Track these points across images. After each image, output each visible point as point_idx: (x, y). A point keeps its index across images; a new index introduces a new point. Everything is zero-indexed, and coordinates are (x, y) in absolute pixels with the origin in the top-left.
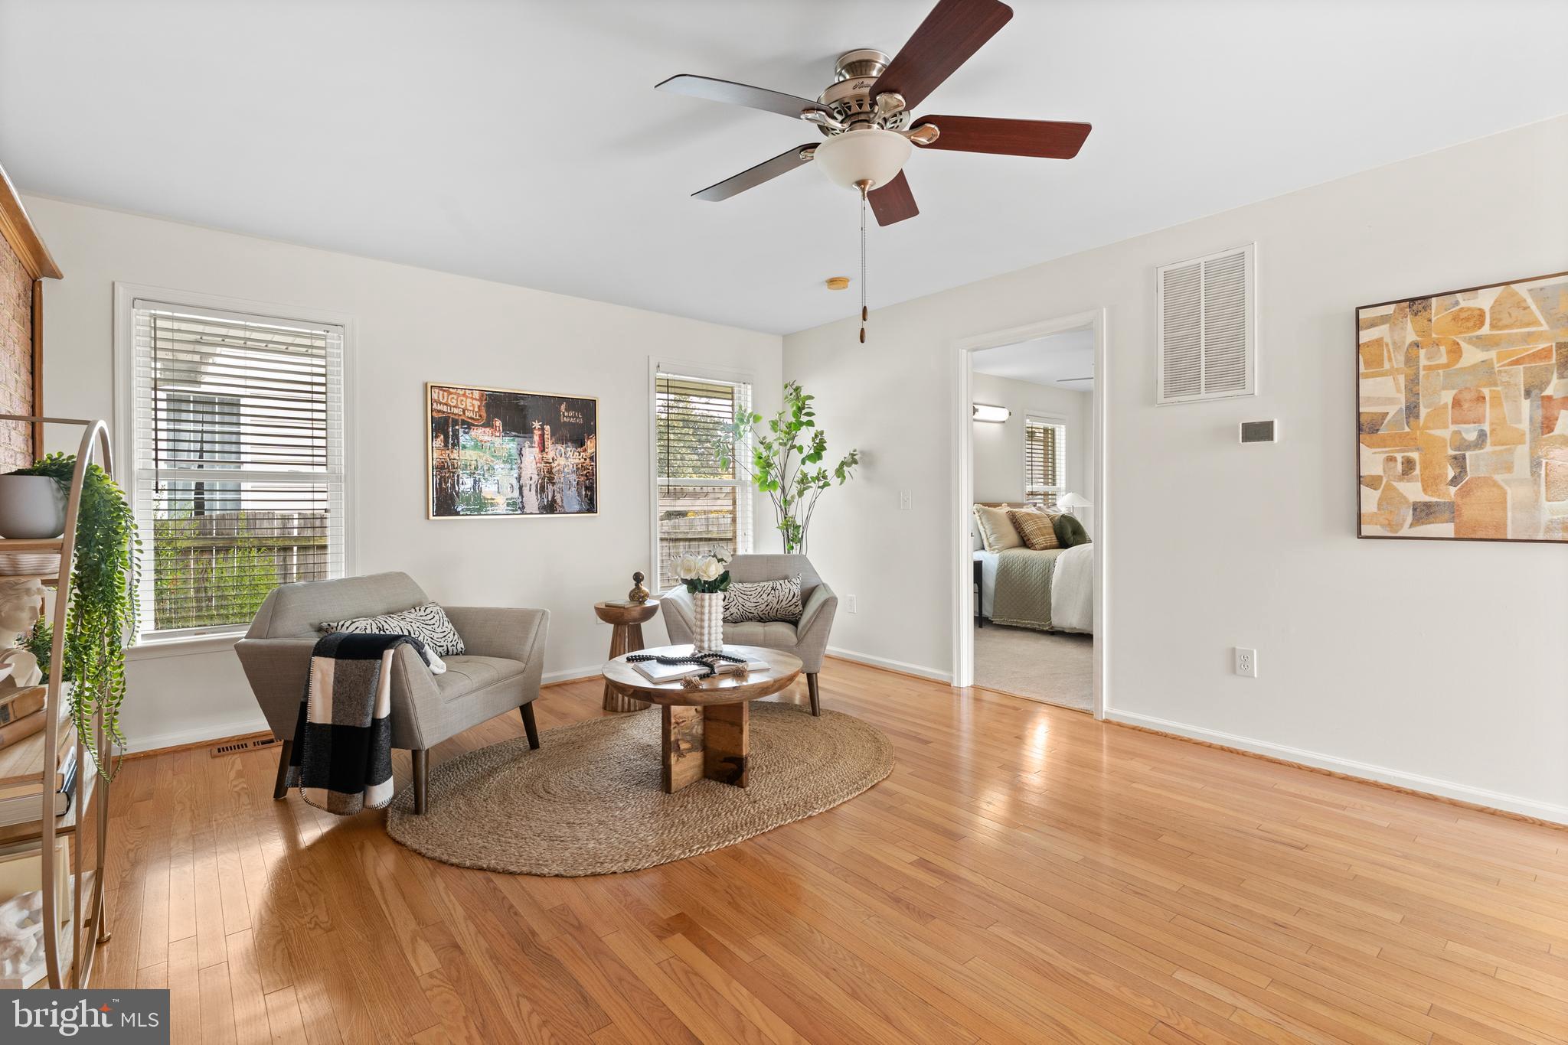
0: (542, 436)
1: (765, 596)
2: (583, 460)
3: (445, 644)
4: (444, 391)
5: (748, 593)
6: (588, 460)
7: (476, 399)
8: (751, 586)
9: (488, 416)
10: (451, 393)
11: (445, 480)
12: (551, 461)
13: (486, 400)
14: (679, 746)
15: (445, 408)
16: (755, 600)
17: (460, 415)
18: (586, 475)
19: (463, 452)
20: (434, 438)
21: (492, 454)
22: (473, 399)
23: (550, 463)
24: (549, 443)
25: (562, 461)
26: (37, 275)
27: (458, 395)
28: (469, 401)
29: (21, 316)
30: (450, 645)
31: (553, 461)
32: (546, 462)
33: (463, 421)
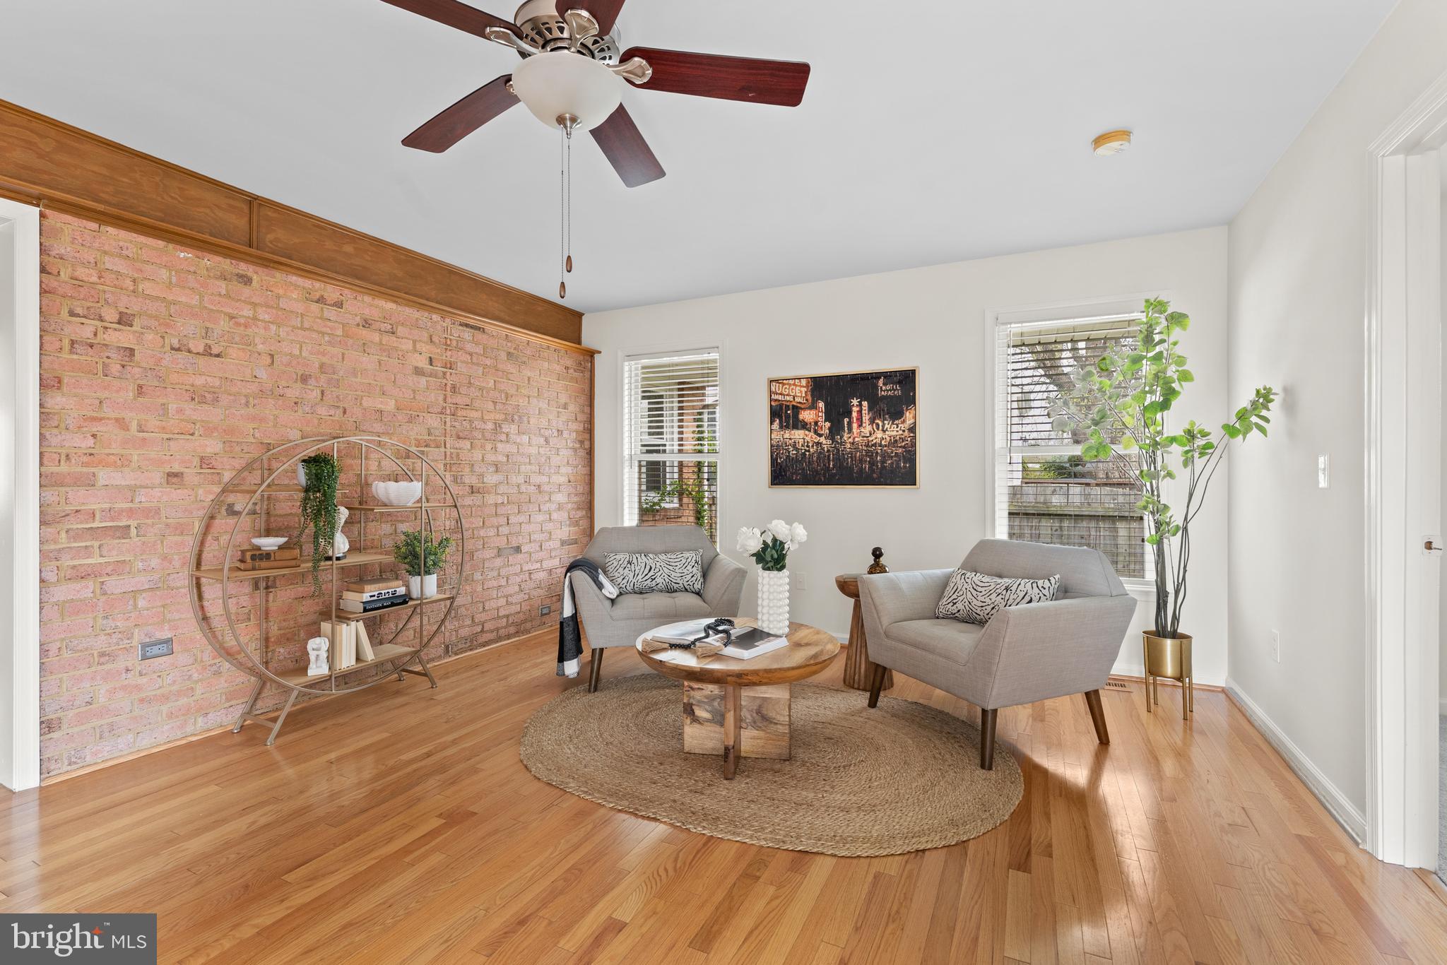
0: (860, 412)
2: (901, 432)
3: (681, 582)
4: (780, 383)
5: (979, 589)
6: (906, 431)
7: (803, 387)
8: (988, 580)
9: (813, 400)
10: (784, 384)
11: (780, 456)
12: (868, 435)
13: (811, 386)
15: (780, 397)
17: (791, 401)
18: (904, 447)
19: (793, 432)
20: (772, 423)
21: (816, 432)
22: (801, 387)
23: (868, 437)
24: (866, 418)
25: (879, 434)
26: (591, 354)
27: (790, 385)
28: (798, 388)
29: (572, 378)
30: (686, 584)
31: (871, 434)
32: (863, 437)
33: (793, 406)
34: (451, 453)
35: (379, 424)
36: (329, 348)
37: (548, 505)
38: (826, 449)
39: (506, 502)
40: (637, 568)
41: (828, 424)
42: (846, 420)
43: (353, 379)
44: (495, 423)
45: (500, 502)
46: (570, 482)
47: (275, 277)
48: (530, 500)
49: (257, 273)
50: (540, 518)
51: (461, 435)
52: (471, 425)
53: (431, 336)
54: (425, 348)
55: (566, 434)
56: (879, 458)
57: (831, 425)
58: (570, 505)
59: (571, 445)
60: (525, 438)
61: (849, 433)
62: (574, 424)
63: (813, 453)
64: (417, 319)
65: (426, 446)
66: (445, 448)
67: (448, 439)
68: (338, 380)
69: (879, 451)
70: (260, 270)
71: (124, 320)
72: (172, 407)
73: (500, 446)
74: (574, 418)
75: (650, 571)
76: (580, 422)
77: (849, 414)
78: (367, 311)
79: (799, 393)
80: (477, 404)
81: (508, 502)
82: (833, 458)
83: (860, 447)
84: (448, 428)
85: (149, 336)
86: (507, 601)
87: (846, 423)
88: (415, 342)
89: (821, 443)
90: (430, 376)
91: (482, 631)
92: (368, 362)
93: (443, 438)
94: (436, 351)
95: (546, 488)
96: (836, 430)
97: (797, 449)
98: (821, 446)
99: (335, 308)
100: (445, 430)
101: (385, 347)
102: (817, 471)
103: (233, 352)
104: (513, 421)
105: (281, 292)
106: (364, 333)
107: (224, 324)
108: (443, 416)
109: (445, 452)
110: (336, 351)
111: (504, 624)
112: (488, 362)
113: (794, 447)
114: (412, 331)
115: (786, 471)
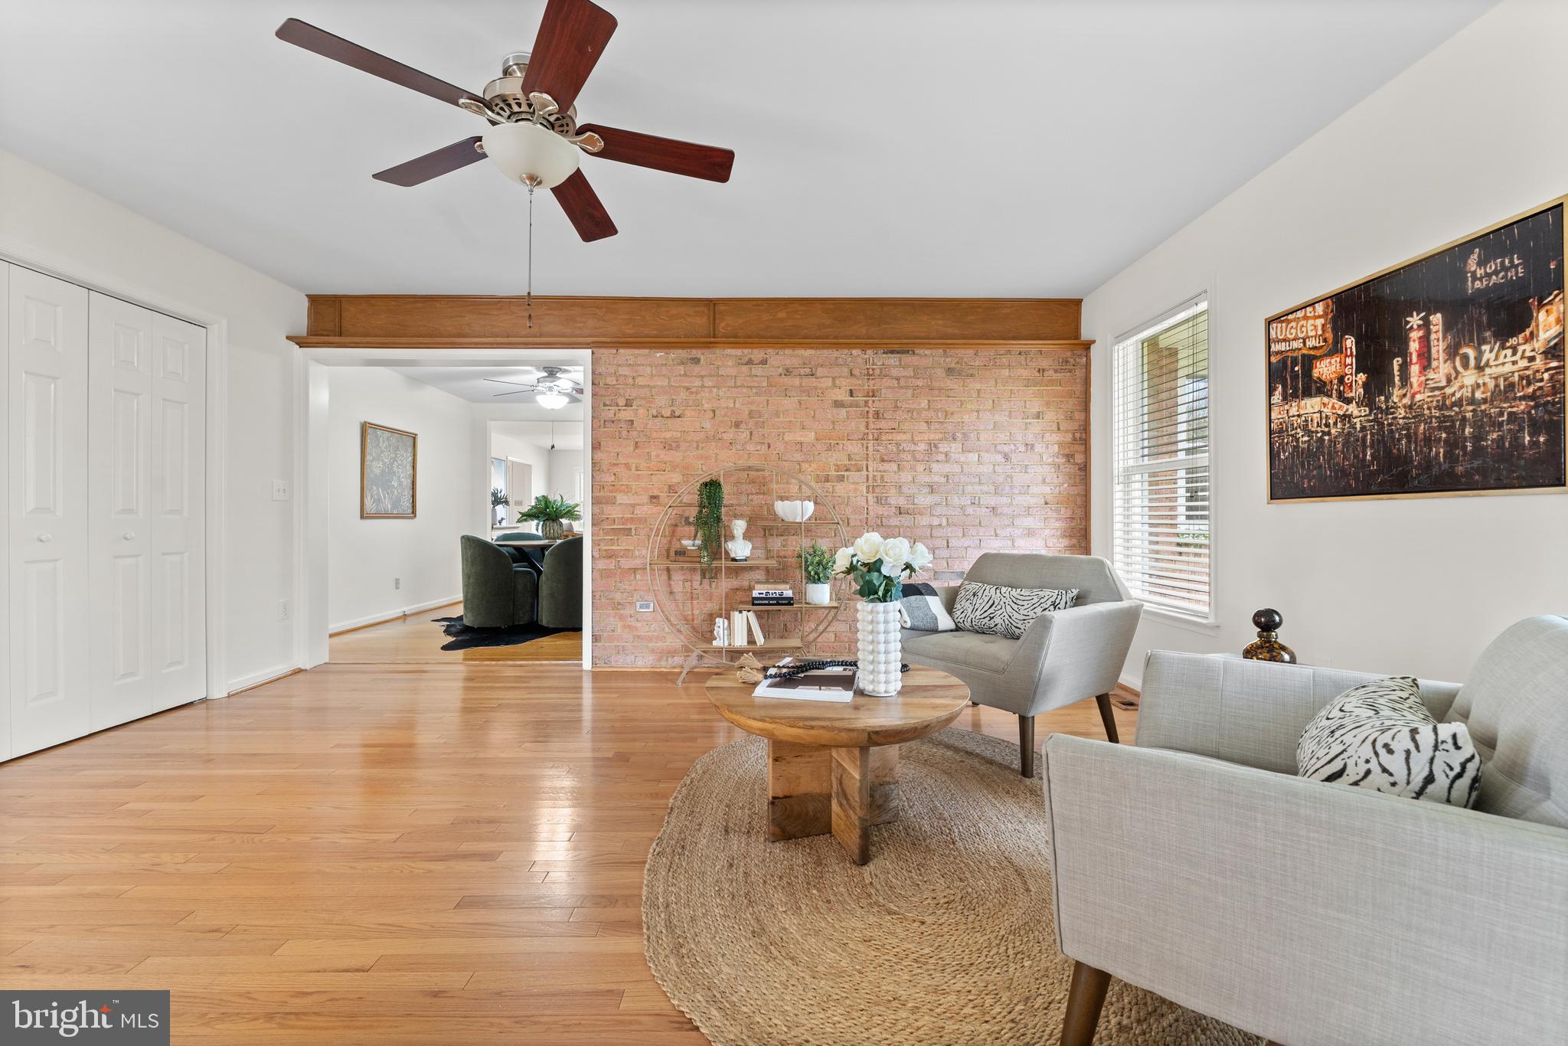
0: (1425, 341)
2: (1524, 363)
4: (1283, 322)
6: (1539, 358)
7: (1319, 317)
9: (1335, 336)
10: (1288, 322)
11: (1283, 447)
12: (1444, 383)
13: (1332, 311)
15: (1283, 347)
17: (1300, 349)
18: (1534, 396)
19: (1303, 402)
20: (1271, 392)
21: (1341, 396)
22: (1316, 317)
23: (1442, 388)
24: (1439, 348)
25: (1469, 378)
26: (1087, 346)
27: (1297, 320)
28: (1311, 322)
29: (1051, 381)
31: (1449, 381)
32: (1433, 389)
33: (1303, 356)
34: (874, 476)
35: (799, 454)
36: (756, 398)
37: (1010, 530)
38: (1358, 426)
39: (944, 525)
40: (978, 602)
41: (1362, 377)
42: (1397, 362)
43: (777, 420)
44: (930, 444)
45: (936, 524)
46: (1046, 503)
47: (714, 354)
48: (980, 523)
49: (703, 354)
51: (886, 458)
52: (898, 448)
53: (851, 370)
54: (845, 382)
55: (1039, 448)
56: (1468, 430)
57: (1367, 378)
58: (1047, 531)
59: (1050, 460)
60: (974, 457)
61: (1402, 387)
62: (1054, 435)
63: (1336, 437)
64: (836, 358)
65: (846, 470)
66: (867, 471)
67: (870, 463)
68: (763, 422)
69: (1469, 415)
70: (705, 351)
71: (629, 404)
72: (653, 454)
73: (935, 467)
74: (1054, 428)
76: (1067, 431)
77: (1404, 353)
78: (788, 362)
80: (905, 426)
81: (948, 525)
82: (1372, 441)
83: (1427, 412)
84: (870, 453)
85: (641, 411)
87: (1396, 367)
88: (834, 379)
89: (1350, 416)
90: (850, 407)
92: (790, 403)
93: (865, 463)
94: (857, 383)
95: (1006, 510)
96: (1377, 385)
97: (1309, 433)
98: (1349, 422)
99: (761, 366)
100: (867, 454)
101: (805, 388)
102: (1343, 471)
103: (688, 413)
104: (954, 439)
105: (720, 363)
106: (786, 380)
107: (683, 395)
108: (864, 442)
109: (867, 475)
110: (762, 399)
112: (920, 383)
113: (1305, 428)
114: (832, 370)
115: (1292, 474)
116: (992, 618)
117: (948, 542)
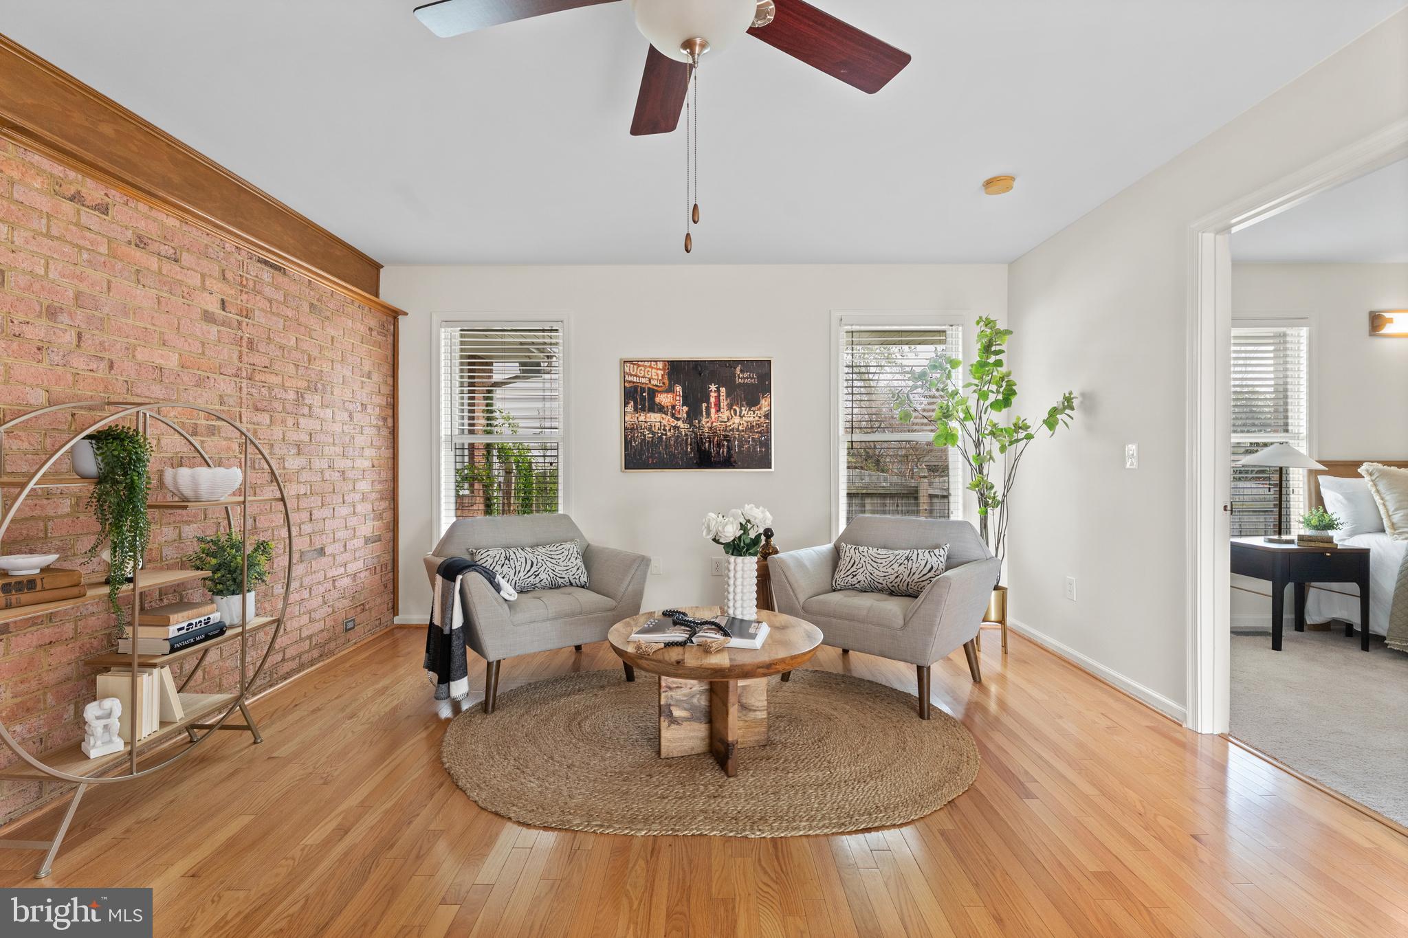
0: (718, 398)
1: (896, 566)
2: (757, 418)
3: (566, 576)
4: (634, 364)
5: (879, 561)
6: (763, 418)
7: (660, 369)
8: (885, 552)
9: (670, 382)
10: (639, 366)
11: (634, 439)
12: (726, 420)
13: (668, 369)
14: (671, 712)
15: (634, 379)
16: (884, 569)
17: (647, 383)
18: (760, 432)
19: (648, 415)
20: (626, 404)
21: (673, 416)
22: (658, 369)
23: (726, 422)
24: (724, 403)
25: (737, 420)
26: (394, 314)
27: (645, 366)
28: (654, 370)
29: (375, 342)
30: (571, 578)
31: (728, 419)
32: (721, 421)
33: (649, 388)
35: (159, 387)
36: (89, 271)
37: (352, 495)
38: (683, 433)
39: (308, 493)
40: (517, 564)
41: (685, 409)
42: (704, 405)
43: (124, 320)
44: (297, 392)
45: (302, 492)
46: (373, 467)
48: (334, 489)
50: (344, 511)
51: (259, 406)
52: (270, 394)
53: (223, 271)
54: (215, 285)
55: (369, 410)
56: (736, 443)
57: (688, 409)
58: (373, 494)
59: (375, 422)
60: (329, 412)
61: (707, 418)
62: (377, 397)
63: (670, 437)
64: (206, 245)
66: (241, 422)
67: (243, 410)
68: (101, 319)
69: (737, 436)
73: (302, 421)
74: (377, 391)
75: (532, 566)
76: (384, 395)
77: (708, 401)
78: (142, 224)
79: (656, 376)
80: (277, 366)
81: (311, 493)
82: (691, 442)
83: (718, 431)
84: (244, 396)
86: (310, 617)
87: (704, 408)
88: (203, 276)
89: (679, 427)
90: (222, 325)
91: (283, 660)
92: (144, 297)
93: (238, 409)
94: (230, 292)
95: (350, 474)
96: (694, 414)
97: (653, 433)
98: (678, 430)
99: (97, 213)
100: (241, 398)
101: (165, 279)
102: (674, 455)
104: (316, 390)
105: (16, 175)
106: (138, 254)
108: (238, 380)
110: (99, 276)
111: (307, 648)
112: (290, 313)
113: (650, 430)
114: (200, 261)
115: (640, 455)
116: (536, 576)
117: (311, 514)
